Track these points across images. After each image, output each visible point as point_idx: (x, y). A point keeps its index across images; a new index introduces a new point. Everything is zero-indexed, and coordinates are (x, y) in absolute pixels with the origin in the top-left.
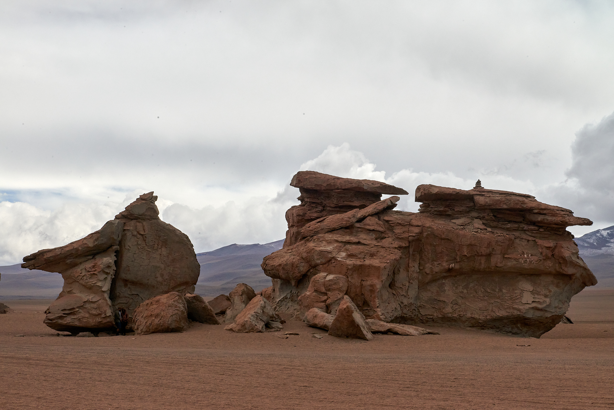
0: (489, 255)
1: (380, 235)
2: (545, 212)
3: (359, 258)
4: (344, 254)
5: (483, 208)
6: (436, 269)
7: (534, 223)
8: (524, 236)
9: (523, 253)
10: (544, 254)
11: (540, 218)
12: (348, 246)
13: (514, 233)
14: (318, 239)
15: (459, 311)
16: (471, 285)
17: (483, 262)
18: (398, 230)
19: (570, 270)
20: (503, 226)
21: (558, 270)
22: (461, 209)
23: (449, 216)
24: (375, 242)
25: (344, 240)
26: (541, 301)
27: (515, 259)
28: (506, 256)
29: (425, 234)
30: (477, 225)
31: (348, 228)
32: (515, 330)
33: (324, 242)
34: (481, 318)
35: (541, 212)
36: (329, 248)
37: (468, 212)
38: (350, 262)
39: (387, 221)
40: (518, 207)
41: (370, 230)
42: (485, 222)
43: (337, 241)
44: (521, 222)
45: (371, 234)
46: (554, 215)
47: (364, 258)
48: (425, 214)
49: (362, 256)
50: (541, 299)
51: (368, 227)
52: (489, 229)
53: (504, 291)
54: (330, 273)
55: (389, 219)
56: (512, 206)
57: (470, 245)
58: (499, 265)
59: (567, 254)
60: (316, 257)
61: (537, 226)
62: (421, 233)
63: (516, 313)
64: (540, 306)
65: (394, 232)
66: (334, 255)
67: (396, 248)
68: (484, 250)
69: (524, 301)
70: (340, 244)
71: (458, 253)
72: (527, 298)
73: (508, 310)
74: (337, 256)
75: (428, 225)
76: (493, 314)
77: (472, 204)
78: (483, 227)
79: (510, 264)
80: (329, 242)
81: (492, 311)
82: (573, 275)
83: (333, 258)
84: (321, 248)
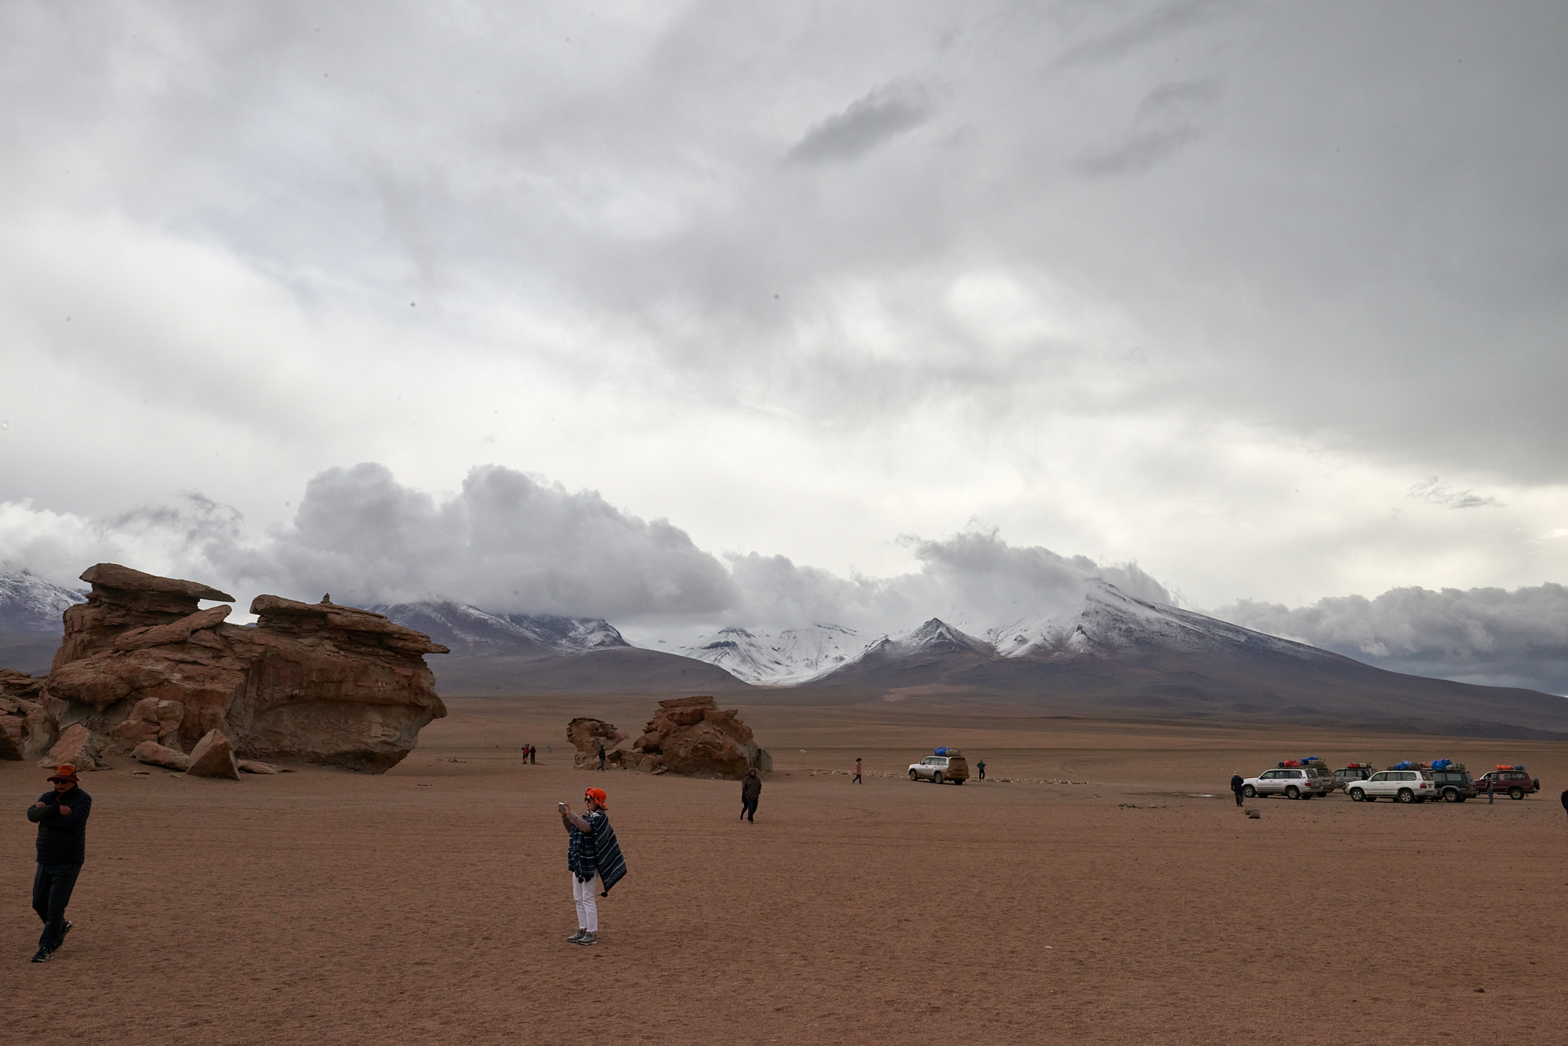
0: (340, 682)
1: (218, 655)
2: (406, 637)
3: (198, 681)
4: (178, 676)
5: (337, 628)
6: (278, 696)
7: (390, 648)
8: (379, 662)
9: (378, 681)
10: (401, 683)
11: (400, 644)
12: (182, 666)
13: (369, 658)
14: (142, 655)
15: (299, 744)
16: (313, 714)
17: (332, 690)
18: (239, 649)
19: (425, 702)
20: (357, 650)
21: (412, 701)
22: (310, 627)
23: (294, 633)
24: (213, 662)
25: (177, 659)
26: (391, 734)
27: (370, 688)
28: (359, 684)
29: (269, 654)
30: (328, 647)
31: (180, 643)
32: (359, 766)
33: (150, 659)
34: (323, 752)
35: (402, 637)
36: (159, 667)
37: (316, 631)
38: (189, 686)
39: (226, 638)
40: (378, 630)
41: (206, 647)
42: (337, 644)
43: (168, 659)
44: (375, 646)
45: (207, 652)
46: (416, 641)
47: (203, 681)
48: (265, 629)
49: (201, 678)
50: (391, 731)
51: (204, 643)
52: (342, 653)
53: (350, 722)
54: (162, 698)
55: (229, 635)
56: (372, 628)
57: (321, 670)
58: (350, 693)
59: (425, 684)
60: (141, 678)
61: (393, 651)
62: (265, 653)
63: (364, 747)
64: (389, 740)
65: (234, 651)
66: (167, 676)
67: (239, 670)
68: (336, 677)
69: (372, 734)
70: (172, 663)
71: (306, 678)
72: (377, 731)
73: (354, 744)
74: (171, 677)
75: (273, 644)
76: (337, 748)
77: (323, 623)
78: (335, 650)
79: (362, 692)
80: (157, 660)
81: (337, 745)
82: (427, 707)
83: (166, 680)
84: (149, 667)
